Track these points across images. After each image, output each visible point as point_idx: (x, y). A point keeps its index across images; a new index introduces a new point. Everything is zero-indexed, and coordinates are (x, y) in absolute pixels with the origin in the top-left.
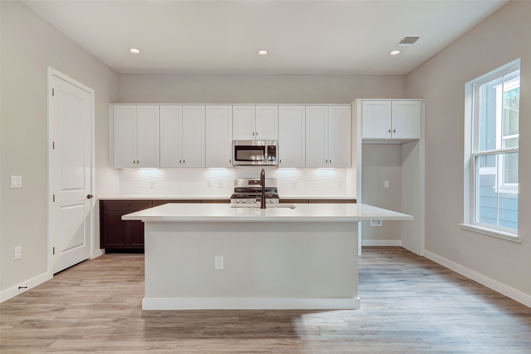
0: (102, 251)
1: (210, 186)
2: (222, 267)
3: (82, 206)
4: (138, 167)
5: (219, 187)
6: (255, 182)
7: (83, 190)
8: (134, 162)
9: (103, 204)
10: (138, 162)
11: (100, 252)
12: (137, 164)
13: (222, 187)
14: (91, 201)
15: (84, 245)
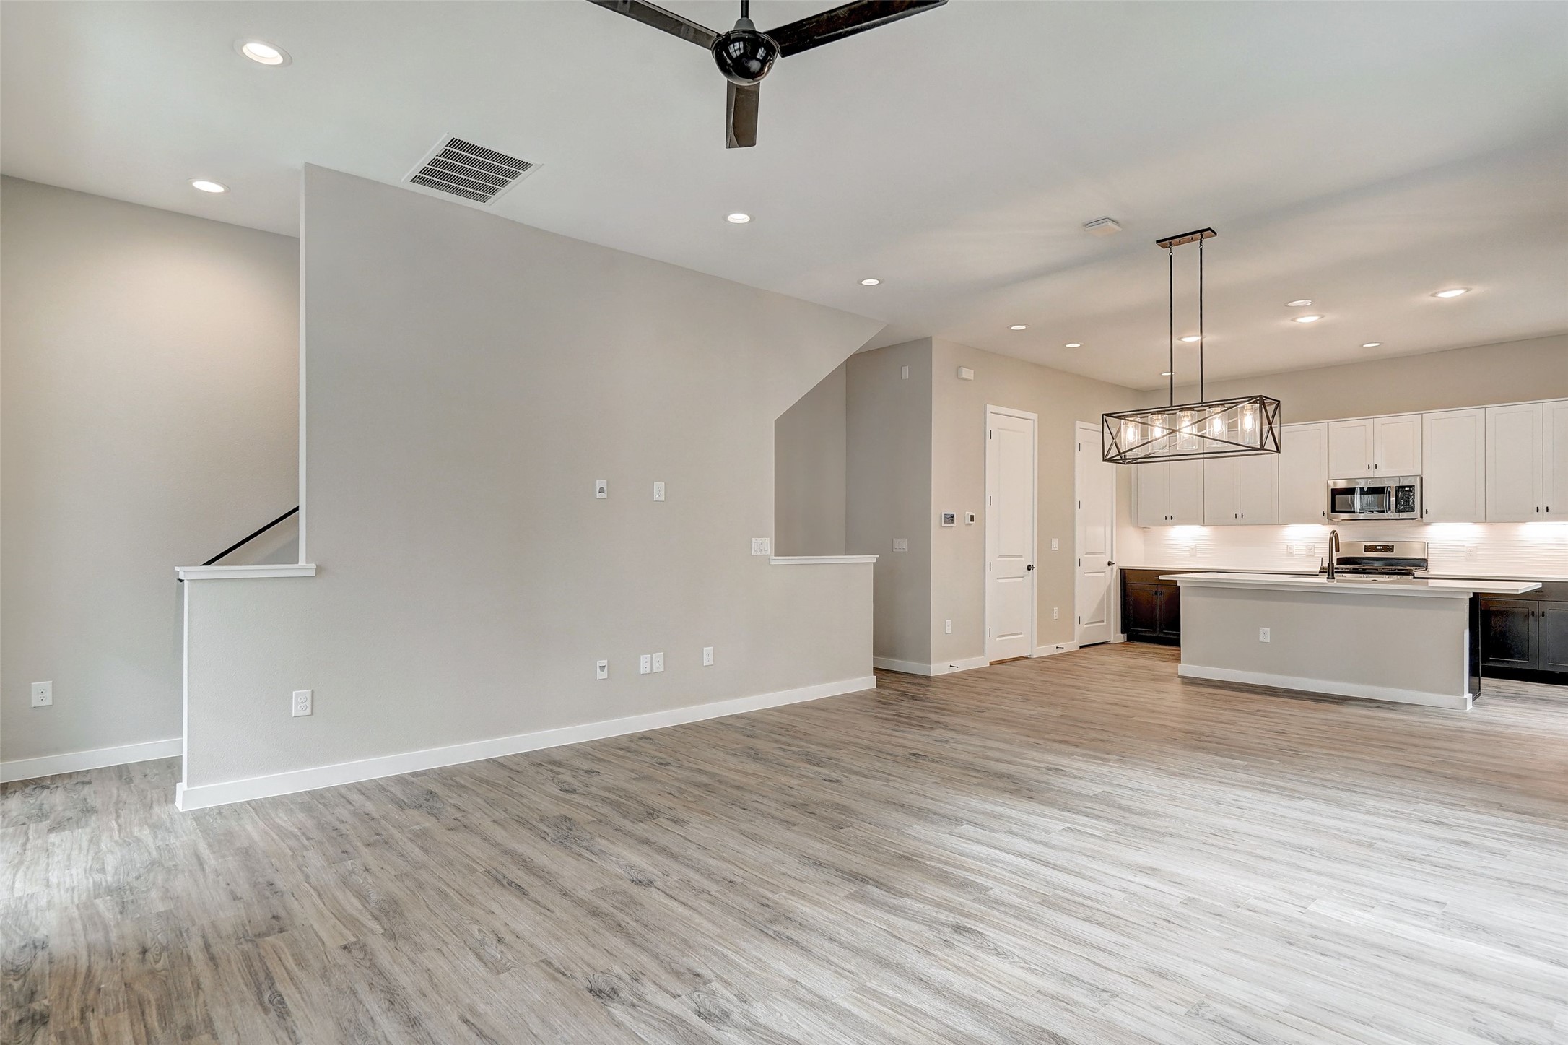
0: (1124, 638)
1: (1290, 554)
2: (1268, 640)
3: (1103, 574)
4: (1170, 525)
5: (1307, 556)
6: (1378, 547)
7: (1104, 556)
8: (1166, 518)
9: (1124, 574)
10: (1172, 518)
11: (1122, 638)
12: (1170, 520)
13: (1313, 556)
14: (1112, 570)
15: (1104, 623)
